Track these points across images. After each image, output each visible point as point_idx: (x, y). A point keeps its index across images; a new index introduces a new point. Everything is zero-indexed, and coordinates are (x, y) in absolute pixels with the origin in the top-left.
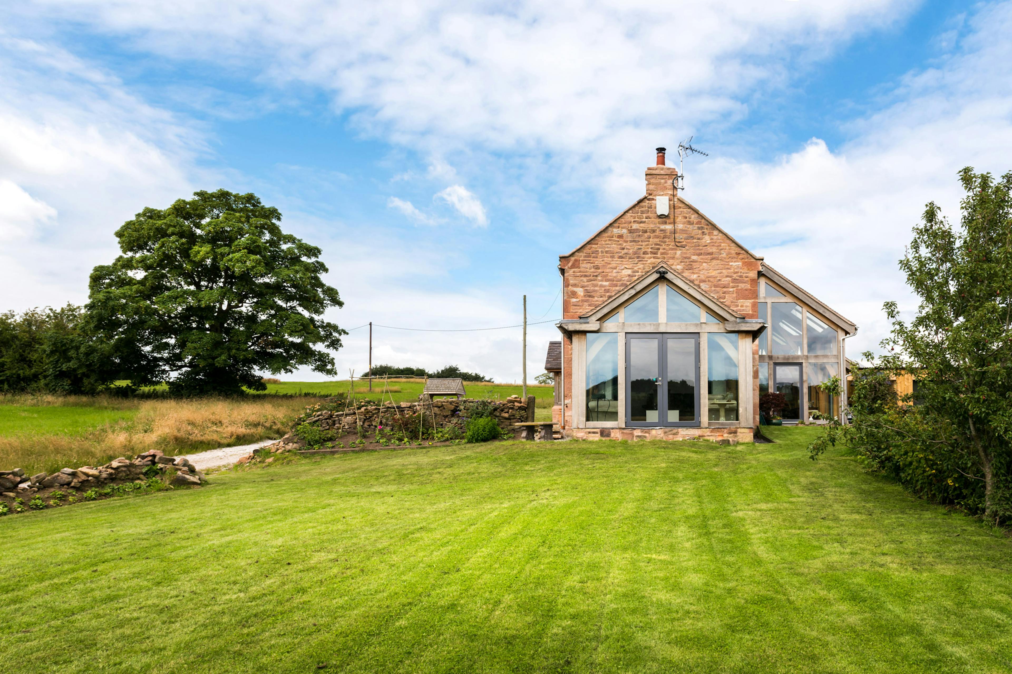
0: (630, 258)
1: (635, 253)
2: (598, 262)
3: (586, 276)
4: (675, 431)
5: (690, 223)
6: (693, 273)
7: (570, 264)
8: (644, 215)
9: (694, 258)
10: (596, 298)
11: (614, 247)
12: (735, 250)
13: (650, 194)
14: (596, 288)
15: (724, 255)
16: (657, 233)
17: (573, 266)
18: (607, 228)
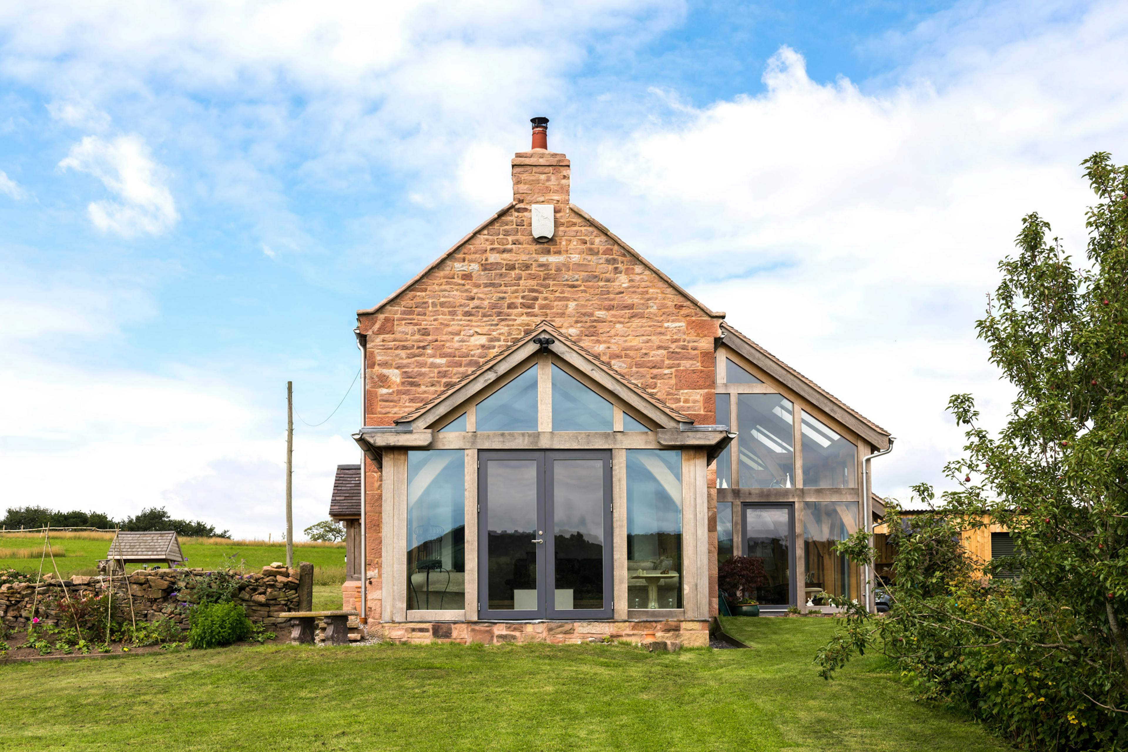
0: (484, 315)
1: (493, 306)
2: (427, 322)
3: (404, 348)
4: (568, 627)
5: (592, 252)
6: (598, 342)
7: (377, 327)
8: (510, 239)
9: (600, 314)
10: (423, 388)
11: (457, 296)
12: (672, 299)
13: (521, 201)
14: (423, 370)
15: (654, 309)
16: (533, 270)
17: (381, 331)
18: (443, 261)
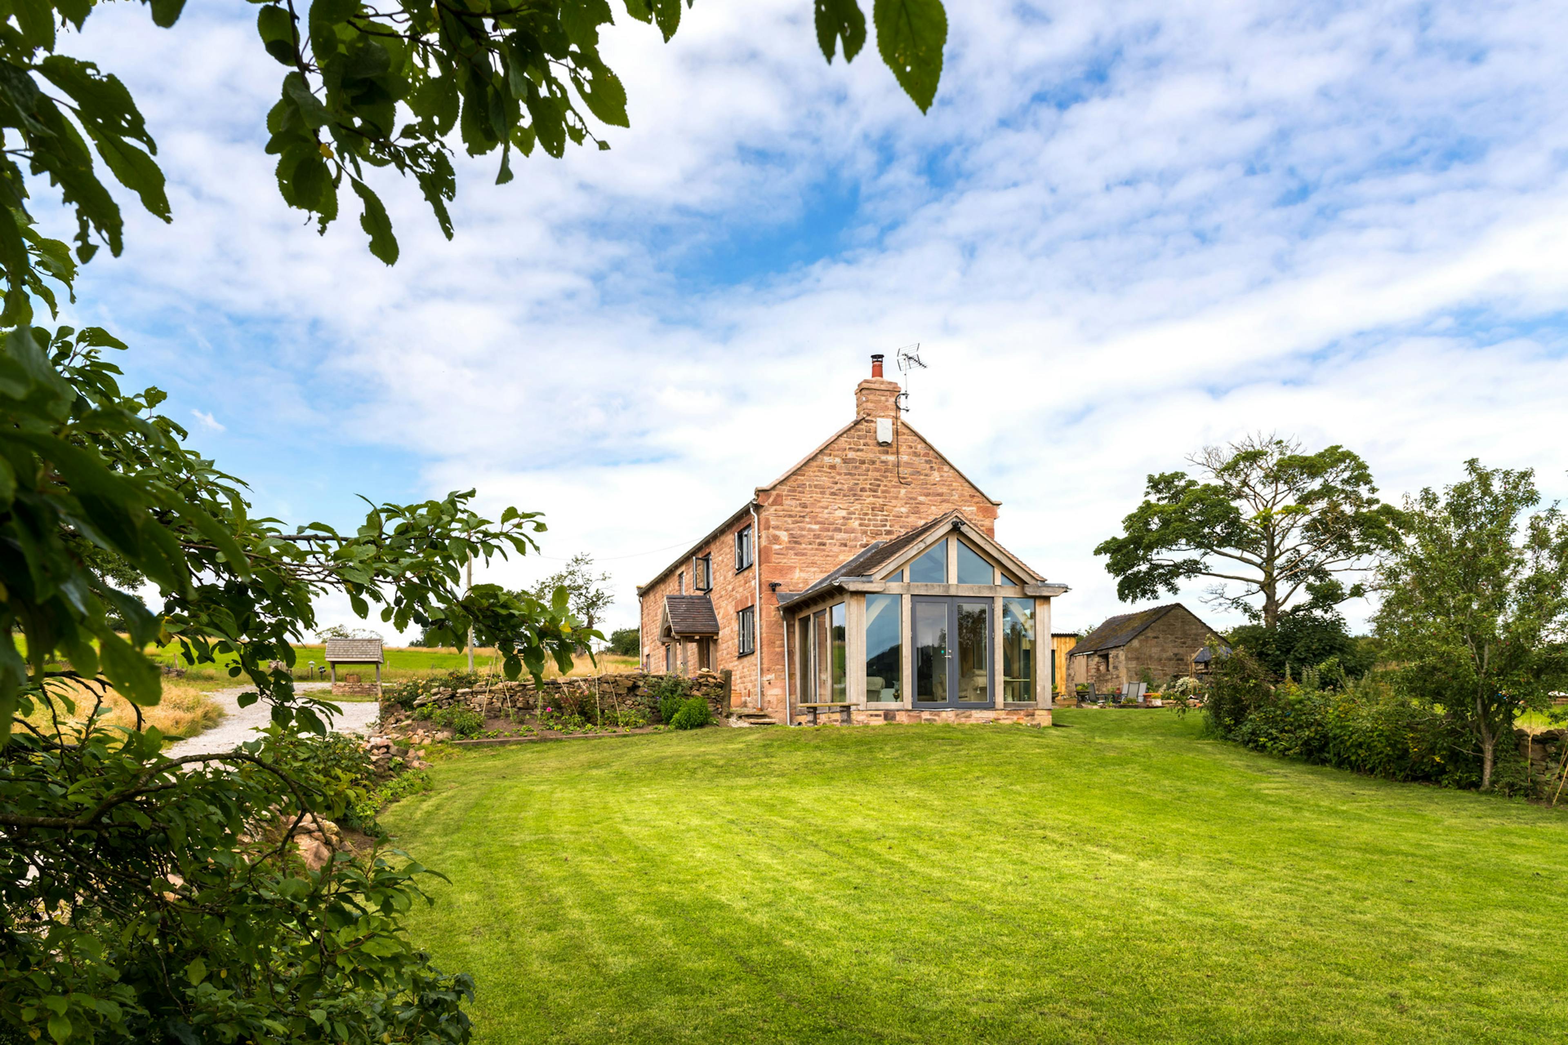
0: (845, 496)
1: (851, 489)
2: (806, 498)
3: (790, 516)
4: (968, 713)
5: (916, 454)
6: (920, 518)
7: (771, 500)
8: (862, 441)
9: (922, 498)
10: (804, 546)
11: (825, 480)
12: (968, 491)
13: (869, 415)
14: (804, 533)
15: (956, 497)
16: (877, 465)
17: (774, 503)
18: (816, 455)
